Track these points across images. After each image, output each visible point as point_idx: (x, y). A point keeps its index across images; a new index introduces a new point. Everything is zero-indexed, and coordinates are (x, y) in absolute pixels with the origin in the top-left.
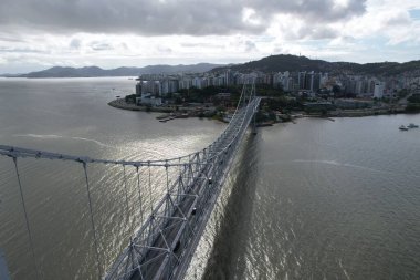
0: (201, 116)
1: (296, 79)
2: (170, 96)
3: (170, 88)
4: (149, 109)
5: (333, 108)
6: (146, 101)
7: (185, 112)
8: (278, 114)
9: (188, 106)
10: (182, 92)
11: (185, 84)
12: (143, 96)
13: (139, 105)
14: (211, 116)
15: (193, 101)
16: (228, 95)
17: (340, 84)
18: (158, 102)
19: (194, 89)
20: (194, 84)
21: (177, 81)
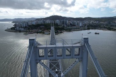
0: (37, 33)
1: (61, 22)
2: (26, 27)
3: (26, 25)
4: (20, 31)
5: (72, 29)
6: (19, 29)
7: (32, 32)
8: (59, 31)
9: (33, 30)
10: (29, 26)
11: (30, 24)
12: (17, 28)
13: (16, 30)
14: (40, 33)
15: (33, 28)
16: (44, 26)
17: (72, 23)
18: (23, 29)
19: (33, 25)
21: (27, 23)
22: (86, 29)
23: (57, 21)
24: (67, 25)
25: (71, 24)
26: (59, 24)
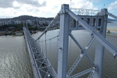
8: (33, 31)
23: (29, 21)
24: (39, 25)
25: (44, 24)
26: (31, 24)
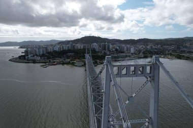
0: (63, 64)
1: (100, 46)
2: (43, 55)
3: (43, 51)
4: (34, 62)
5: (118, 57)
6: (32, 58)
7: (54, 62)
8: (98, 61)
9: (55, 59)
10: (49, 53)
11: (50, 49)
12: (29, 56)
13: (28, 60)
14: (68, 63)
15: (56, 57)
16: (73, 54)
17: (118, 48)
18: (39, 58)
19: (55, 52)
20: (55, 49)
21: (46, 48)
22: (141, 58)
23: (95, 45)
24: (110, 51)
25: (116, 50)
26: (97, 50)
